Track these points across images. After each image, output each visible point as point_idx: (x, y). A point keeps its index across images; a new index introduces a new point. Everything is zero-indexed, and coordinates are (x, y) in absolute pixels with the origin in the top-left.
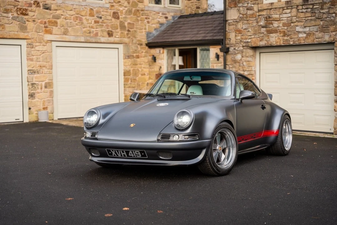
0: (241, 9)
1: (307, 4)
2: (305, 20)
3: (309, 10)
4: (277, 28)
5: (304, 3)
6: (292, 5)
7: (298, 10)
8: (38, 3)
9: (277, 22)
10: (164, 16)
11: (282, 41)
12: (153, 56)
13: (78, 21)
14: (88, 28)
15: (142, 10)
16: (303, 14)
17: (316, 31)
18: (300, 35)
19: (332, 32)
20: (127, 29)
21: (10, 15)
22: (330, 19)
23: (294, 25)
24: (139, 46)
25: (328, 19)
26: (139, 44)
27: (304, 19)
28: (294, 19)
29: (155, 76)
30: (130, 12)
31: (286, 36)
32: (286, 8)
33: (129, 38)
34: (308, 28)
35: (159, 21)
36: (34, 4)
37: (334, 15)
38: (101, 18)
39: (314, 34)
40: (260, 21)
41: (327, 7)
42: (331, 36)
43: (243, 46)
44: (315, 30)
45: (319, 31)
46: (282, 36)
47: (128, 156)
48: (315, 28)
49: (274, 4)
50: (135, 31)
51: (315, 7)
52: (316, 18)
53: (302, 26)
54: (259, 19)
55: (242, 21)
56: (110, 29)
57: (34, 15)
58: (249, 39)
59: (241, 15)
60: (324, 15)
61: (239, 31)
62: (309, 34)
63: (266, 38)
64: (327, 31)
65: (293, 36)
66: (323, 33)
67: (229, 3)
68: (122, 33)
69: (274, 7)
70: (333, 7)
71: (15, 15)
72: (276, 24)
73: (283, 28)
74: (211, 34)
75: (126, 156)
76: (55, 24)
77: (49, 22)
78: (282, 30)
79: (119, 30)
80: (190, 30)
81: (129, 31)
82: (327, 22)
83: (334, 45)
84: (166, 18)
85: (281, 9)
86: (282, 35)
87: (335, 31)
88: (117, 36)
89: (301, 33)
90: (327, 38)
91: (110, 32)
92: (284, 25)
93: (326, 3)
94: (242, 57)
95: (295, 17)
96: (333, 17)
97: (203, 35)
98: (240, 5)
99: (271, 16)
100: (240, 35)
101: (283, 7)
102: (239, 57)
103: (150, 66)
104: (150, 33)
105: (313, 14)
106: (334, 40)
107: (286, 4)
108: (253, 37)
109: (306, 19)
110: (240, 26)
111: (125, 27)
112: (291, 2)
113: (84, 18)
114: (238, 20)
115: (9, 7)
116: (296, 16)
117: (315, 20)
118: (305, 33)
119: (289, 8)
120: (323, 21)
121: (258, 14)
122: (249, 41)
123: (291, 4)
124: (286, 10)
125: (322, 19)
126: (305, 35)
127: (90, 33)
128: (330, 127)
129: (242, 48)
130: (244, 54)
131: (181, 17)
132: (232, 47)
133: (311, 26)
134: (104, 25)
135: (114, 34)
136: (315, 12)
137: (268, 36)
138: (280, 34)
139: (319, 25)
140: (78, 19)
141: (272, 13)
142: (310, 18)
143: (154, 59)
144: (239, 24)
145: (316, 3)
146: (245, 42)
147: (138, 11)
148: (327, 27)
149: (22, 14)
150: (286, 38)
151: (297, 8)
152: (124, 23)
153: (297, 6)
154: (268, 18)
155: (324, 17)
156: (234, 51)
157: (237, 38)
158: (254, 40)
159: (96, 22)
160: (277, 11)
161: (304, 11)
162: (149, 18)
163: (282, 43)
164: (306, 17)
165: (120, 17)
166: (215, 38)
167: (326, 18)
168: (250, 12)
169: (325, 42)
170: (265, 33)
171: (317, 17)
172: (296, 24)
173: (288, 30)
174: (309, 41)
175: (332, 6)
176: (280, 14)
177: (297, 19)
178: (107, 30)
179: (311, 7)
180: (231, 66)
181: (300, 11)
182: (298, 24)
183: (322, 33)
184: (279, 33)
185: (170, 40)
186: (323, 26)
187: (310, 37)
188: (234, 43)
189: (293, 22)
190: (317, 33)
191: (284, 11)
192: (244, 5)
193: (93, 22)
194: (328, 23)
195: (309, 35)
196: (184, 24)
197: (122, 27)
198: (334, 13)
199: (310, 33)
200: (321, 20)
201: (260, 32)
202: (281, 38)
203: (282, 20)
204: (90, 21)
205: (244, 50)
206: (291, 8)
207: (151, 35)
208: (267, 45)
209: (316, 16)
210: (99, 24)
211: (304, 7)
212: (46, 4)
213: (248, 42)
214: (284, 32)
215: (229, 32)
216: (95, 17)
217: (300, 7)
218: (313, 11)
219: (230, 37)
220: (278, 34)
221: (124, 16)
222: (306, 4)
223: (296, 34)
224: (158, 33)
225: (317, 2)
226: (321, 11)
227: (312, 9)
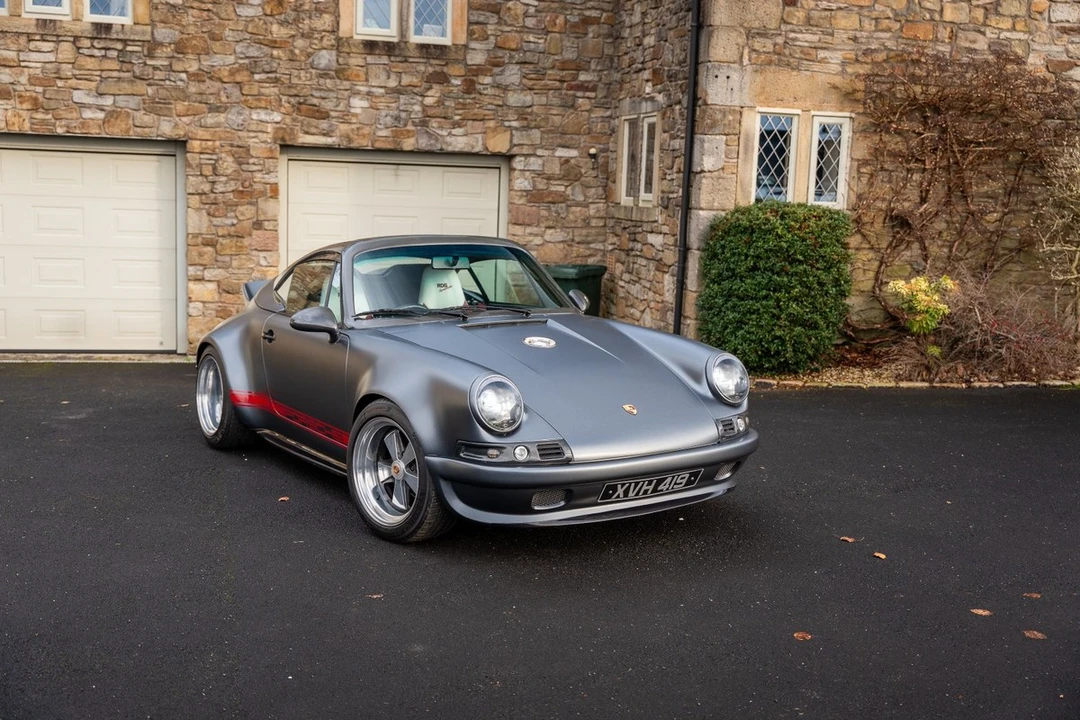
1: (105, 39)
2: (100, 76)
3: (115, 54)
4: (11, 87)
5: (99, 33)
6: (60, 32)
7: (79, 48)
9: (7, 70)
11: (27, 121)
16: (93, 59)
17: (135, 107)
18: (88, 114)
19: (178, 116)
22: (173, 84)
23: (67, 85)
25: (168, 82)
27: (98, 73)
28: (67, 71)
31: (41, 110)
32: (37, 37)
34: (112, 98)
37: (184, 76)
39: (128, 114)
41: (165, 55)
42: (176, 125)
44: (132, 105)
45: (144, 109)
46: (28, 110)
48: (133, 102)
51: (129, 48)
52: (134, 77)
53: (90, 90)
60: (158, 72)
62: (113, 115)
64: (166, 112)
65: (64, 114)
66: (156, 117)
70: (181, 56)
72: (5, 76)
73: (32, 88)
78: (28, 94)
82: (167, 89)
83: (185, 147)
85: (23, 40)
86: (26, 106)
87: (188, 115)
89: (90, 108)
90: (166, 129)
92: (33, 80)
95: (70, 66)
96: (181, 80)
101: (28, 34)
105: (125, 64)
106: (185, 136)
107: (37, 25)
109: (104, 74)
112: (54, 25)
116: (73, 63)
117: (132, 81)
118: (103, 110)
119: (49, 38)
120: (155, 88)
123: (55, 30)
124: (38, 43)
125: (151, 81)
126: (101, 115)
128: (159, 339)
133: (119, 95)
136: (131, 63)
138: (21, 103)
139: (143, 95)
142: (115, 74)
145: (134, 41)
148: (166, 102)
150: (39, 116)
151: (74, 43)
153: (76, 38)
155: (156, 78)
160: (8, 41)
161: (97, 53)
163: (27, 128)
164: (102, 71)
167: (162, 80)
169: (159, 138)
171: (137, 74)
172: (73, 82)
173: (47, 96)
174: (116, 131)
175: (179, 53)
176: (20, 51)
177: (77, 72)
181: (85, 51)
182: (80, 84)
183: (152, 115)
184: (17, 100)
186: (154, 99)
187: (118, 121)
189: (63, 76)
190: (137, 114)
191: (32, 45)
194: (169, 94)
195: (115, 115)
198: (185, 72)
199: (117, 112)
200: (148, 82)
202: (25, 114)
203: (27, 67)
206: (55, 39)
209: (134, 72)
211: (96, 44)
214: (36, 99)
217: (87, 43)
218: (123, 58)
220: (12, 101)
222: (104, 36)
223: (76, 110)
225: (137, 38)
226: (149, 62)
227: (120, 51)
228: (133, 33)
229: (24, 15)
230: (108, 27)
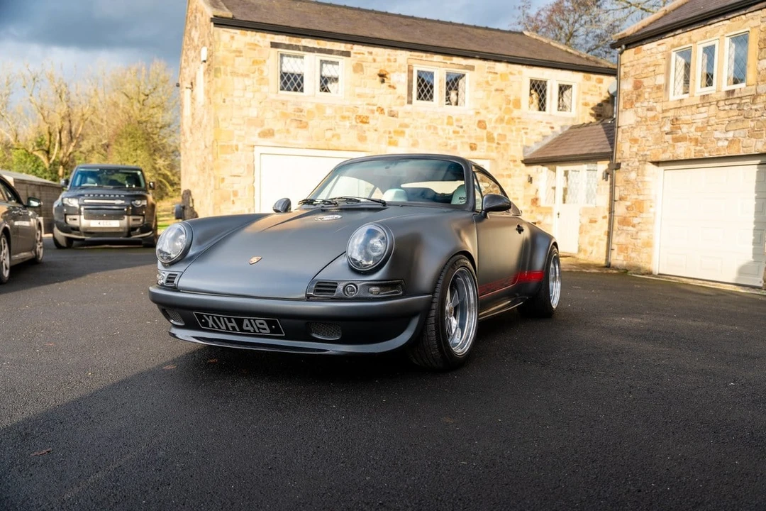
0: (639, 110)
1: (731, 99)
2: (728, 121)
3: (735, 106)
4: (687, 134)
5: (728, 95)
6: (710, 100)
7: (719, 107)
8: (382, 110)
9: (687, 126)
10: (549, 125)
11: (693, 152)
12: (529, 176)
13: (432, 131)
14: (444, 140)
15: (519, 118)
16: (725, 112)
17: (743, 136)
18: (720, 144)
20: (496, 141)
21: (347, 123)
22: (765, 118)
23: (712, 129)
24: (512, 164)
25: (762, 117)
26: (511, 161)
27: (728, 119)
28: (713, 121)
29: (530, 201)
30: (501, 120)
31: (699, 145)
32: (700, 106)
33: (498, 152)
34: (733, 132)
35: (541, 133)
36: (377, 110)
38: (462, 127)
39: (740, 141)
40: (664, 125)
41: (762, 101)
42: (765, 143)
43: (639, 161)
45: (748, 136)
46: (694, 145)
47: (242, 330)
48: (743, 133)
49: (685, 101)
50: (507, 145)
51: (743, 101)
52: (745, 118)
53: (723, 129)
54: (662, 124)
55: (639, 127)
56: (473, 141)
57: (376, 124)
58: (648, 150)
59: (639, 119)
60: (758, 112)
61: (635, 141)
62: (732, 142)
63: (671, 149)
64: (760, 136)
65: (709, 145)
66: (754, 140)
67: (625, 103)
68: (489, 146)
69: (684, 104)
71: (354, 123)
72: (685, 129)
73: (695, 133)
74: (601, 147)
75: (238, 330)
76: (402, 133)
77: (395, 132)
78: (694, 137)
79: (485, 142)
80: (577, 143)
81: (498, 144)
82: (762, 122)
84: (552, 128)
85: (694, 108)
86: (693, 143)
88: (482, 150)
89: (721, 140)
90: (760, 146)
91: (473, 146)
92: (697, 129)
93: (761, 95)
94: (638, 175)
95: (714, 118)
97: (590, 148)
98: (638, 105)
99: (678, 118)
100: (636, 145)
101: (697, 105)
102: (633, 175)
103: (525, 188)
104: (528, 147)
105: (740, 111)
107: (701, 99)
108: (652, 147)
109: (729, 119)
110: (637, 133)
111: (493, 139)
112: (708, 97)
113: (439, 127)
114: (634, 126)
115: (346, 114)
116: (715, 116)
117: (743, 121)
118: (727, 140)
119: (705, 105)
120: (755, 122)
121: (661, 116)
122: (648, 153)
123: (708, 99)
124: (701, 109)
125: (754, 119)
126: (726, 143)
127: (446, 146)
128: (760, 279)
129: (637, 164)
130: (640, 171)
131: (573, 127)
132: (624, 162)
133: (737, 130)
134: (466, 135)
135: (478, 148)
136: (743, 110)
137: (674, 146)
138: (691, 142)
139: (748, 128)
140: (432, 128)
141: (682, 114)
142: (735, 118)
143: (530, 180)
144: (636, 130)
145: (746, 96)
146: (642, 155)
147: (513, 119)
148: (760, 129)
149: (362, 122)
150: (698, 148)
151: (717, 104)
152: (492, 134)
153: (718, 102)
154: (675, 120)
155: (756, 116)
156: (627, 167)
157: (632, 150)
158: (654, 151)
159: (454, 132)
160: (688, 111)
161: (727, 108)
162: (527, 129)
163: (692, 156)
165: (488, 126)
166: (604, 151)
167: (759, 117)
168: (650, 114)
169: (757, 153)
170: (671, 142)
171: (746, 116)
172: (714, 127)
173: (702, 136)
174: (732, 152)
176: (692, 114)
177: (717, 121)
178: (470, 142)
179: (738, 101)
180: (622, 188)
181: (721, 108)
182: (718, 127)
183: (752, 139)
184: (689, 141)
185: (550, 155)
186: (755, 129)
187: (734, 146)
188: (628, 156)
189: (710, 125)
190: (744, 140)
191: (698, 110)
192: (643, 105)
193: (451, 132)
194: (763, 124)
196: (572, 135)
197: (490, 138)
199: (734, 140)
200: (751, 119)
201: (663, 140)
202: (691, 148)
203: (694, 123)
204: (447, 132)
205: (640, 166)
206: (708, 104)
207: (529, 150)
208: (671, 159)
209: (744, 115)
210: (459, 135)
211: (727, 103)
212: (391, 111)
213: (646, 155)
214: (697, 139)
215: (621, 143)
216: (455, 126)
217: (723, 103)
218: (740, 108)
219: (623, 149)
220: (687, 142)
221: (493, 125)
222: (731, 97)
223: (714, 142)
224: (538, 147)
225: (748, 94)
226: (754, 107)
227: (739, 104)
228: (746, 92)
229: (696, 95)
230: (733, 91)
